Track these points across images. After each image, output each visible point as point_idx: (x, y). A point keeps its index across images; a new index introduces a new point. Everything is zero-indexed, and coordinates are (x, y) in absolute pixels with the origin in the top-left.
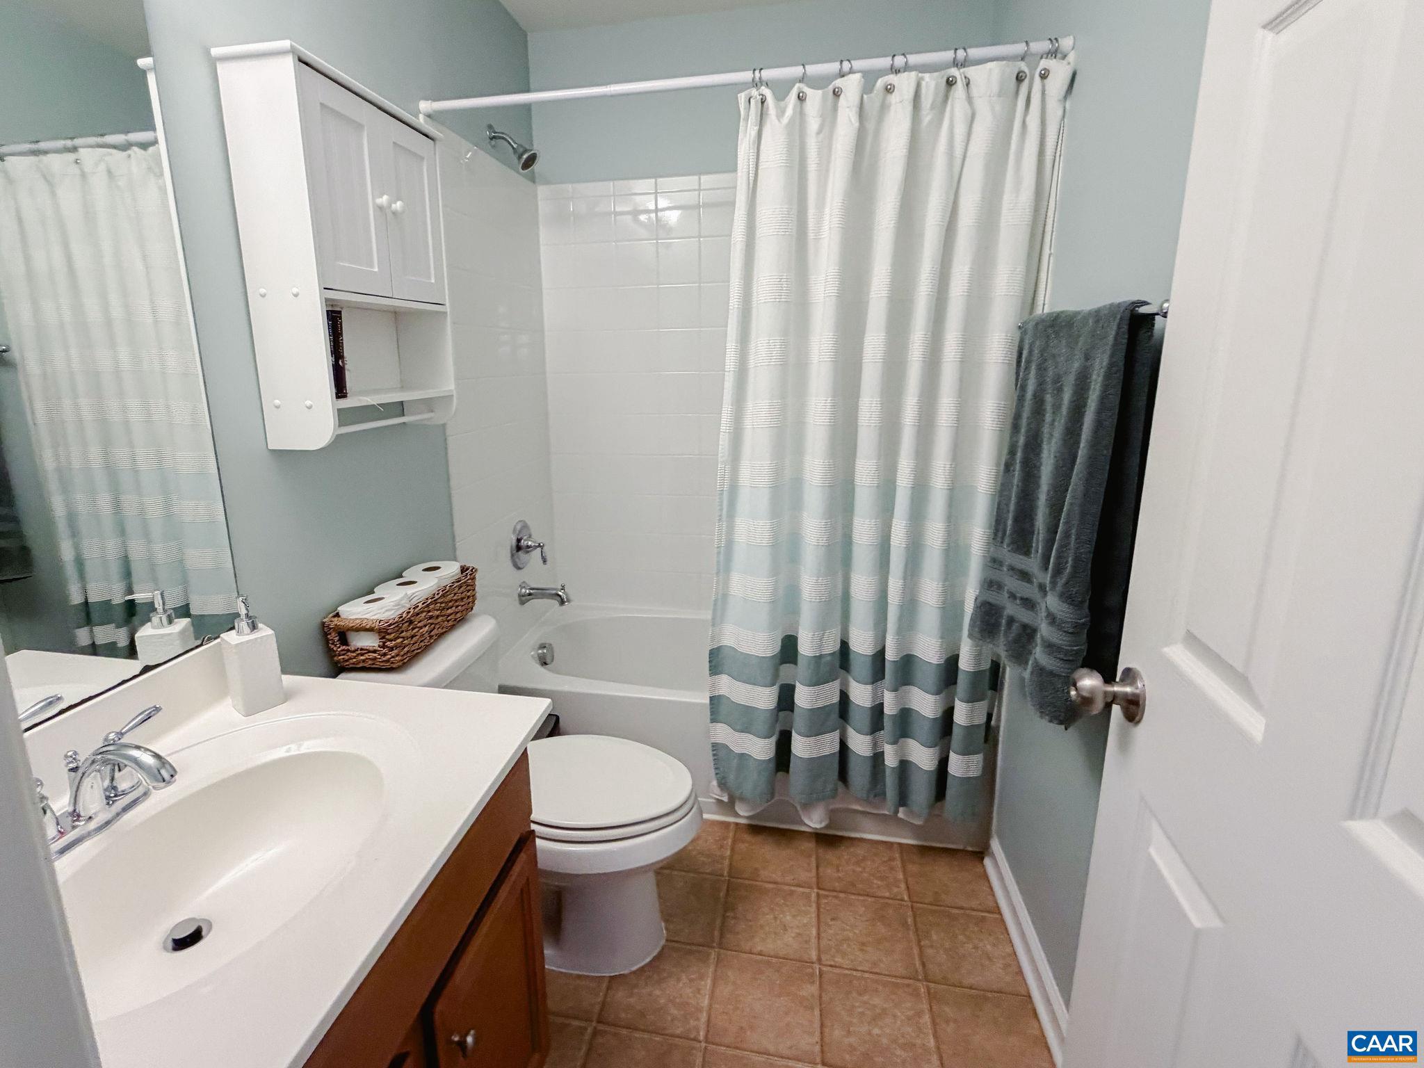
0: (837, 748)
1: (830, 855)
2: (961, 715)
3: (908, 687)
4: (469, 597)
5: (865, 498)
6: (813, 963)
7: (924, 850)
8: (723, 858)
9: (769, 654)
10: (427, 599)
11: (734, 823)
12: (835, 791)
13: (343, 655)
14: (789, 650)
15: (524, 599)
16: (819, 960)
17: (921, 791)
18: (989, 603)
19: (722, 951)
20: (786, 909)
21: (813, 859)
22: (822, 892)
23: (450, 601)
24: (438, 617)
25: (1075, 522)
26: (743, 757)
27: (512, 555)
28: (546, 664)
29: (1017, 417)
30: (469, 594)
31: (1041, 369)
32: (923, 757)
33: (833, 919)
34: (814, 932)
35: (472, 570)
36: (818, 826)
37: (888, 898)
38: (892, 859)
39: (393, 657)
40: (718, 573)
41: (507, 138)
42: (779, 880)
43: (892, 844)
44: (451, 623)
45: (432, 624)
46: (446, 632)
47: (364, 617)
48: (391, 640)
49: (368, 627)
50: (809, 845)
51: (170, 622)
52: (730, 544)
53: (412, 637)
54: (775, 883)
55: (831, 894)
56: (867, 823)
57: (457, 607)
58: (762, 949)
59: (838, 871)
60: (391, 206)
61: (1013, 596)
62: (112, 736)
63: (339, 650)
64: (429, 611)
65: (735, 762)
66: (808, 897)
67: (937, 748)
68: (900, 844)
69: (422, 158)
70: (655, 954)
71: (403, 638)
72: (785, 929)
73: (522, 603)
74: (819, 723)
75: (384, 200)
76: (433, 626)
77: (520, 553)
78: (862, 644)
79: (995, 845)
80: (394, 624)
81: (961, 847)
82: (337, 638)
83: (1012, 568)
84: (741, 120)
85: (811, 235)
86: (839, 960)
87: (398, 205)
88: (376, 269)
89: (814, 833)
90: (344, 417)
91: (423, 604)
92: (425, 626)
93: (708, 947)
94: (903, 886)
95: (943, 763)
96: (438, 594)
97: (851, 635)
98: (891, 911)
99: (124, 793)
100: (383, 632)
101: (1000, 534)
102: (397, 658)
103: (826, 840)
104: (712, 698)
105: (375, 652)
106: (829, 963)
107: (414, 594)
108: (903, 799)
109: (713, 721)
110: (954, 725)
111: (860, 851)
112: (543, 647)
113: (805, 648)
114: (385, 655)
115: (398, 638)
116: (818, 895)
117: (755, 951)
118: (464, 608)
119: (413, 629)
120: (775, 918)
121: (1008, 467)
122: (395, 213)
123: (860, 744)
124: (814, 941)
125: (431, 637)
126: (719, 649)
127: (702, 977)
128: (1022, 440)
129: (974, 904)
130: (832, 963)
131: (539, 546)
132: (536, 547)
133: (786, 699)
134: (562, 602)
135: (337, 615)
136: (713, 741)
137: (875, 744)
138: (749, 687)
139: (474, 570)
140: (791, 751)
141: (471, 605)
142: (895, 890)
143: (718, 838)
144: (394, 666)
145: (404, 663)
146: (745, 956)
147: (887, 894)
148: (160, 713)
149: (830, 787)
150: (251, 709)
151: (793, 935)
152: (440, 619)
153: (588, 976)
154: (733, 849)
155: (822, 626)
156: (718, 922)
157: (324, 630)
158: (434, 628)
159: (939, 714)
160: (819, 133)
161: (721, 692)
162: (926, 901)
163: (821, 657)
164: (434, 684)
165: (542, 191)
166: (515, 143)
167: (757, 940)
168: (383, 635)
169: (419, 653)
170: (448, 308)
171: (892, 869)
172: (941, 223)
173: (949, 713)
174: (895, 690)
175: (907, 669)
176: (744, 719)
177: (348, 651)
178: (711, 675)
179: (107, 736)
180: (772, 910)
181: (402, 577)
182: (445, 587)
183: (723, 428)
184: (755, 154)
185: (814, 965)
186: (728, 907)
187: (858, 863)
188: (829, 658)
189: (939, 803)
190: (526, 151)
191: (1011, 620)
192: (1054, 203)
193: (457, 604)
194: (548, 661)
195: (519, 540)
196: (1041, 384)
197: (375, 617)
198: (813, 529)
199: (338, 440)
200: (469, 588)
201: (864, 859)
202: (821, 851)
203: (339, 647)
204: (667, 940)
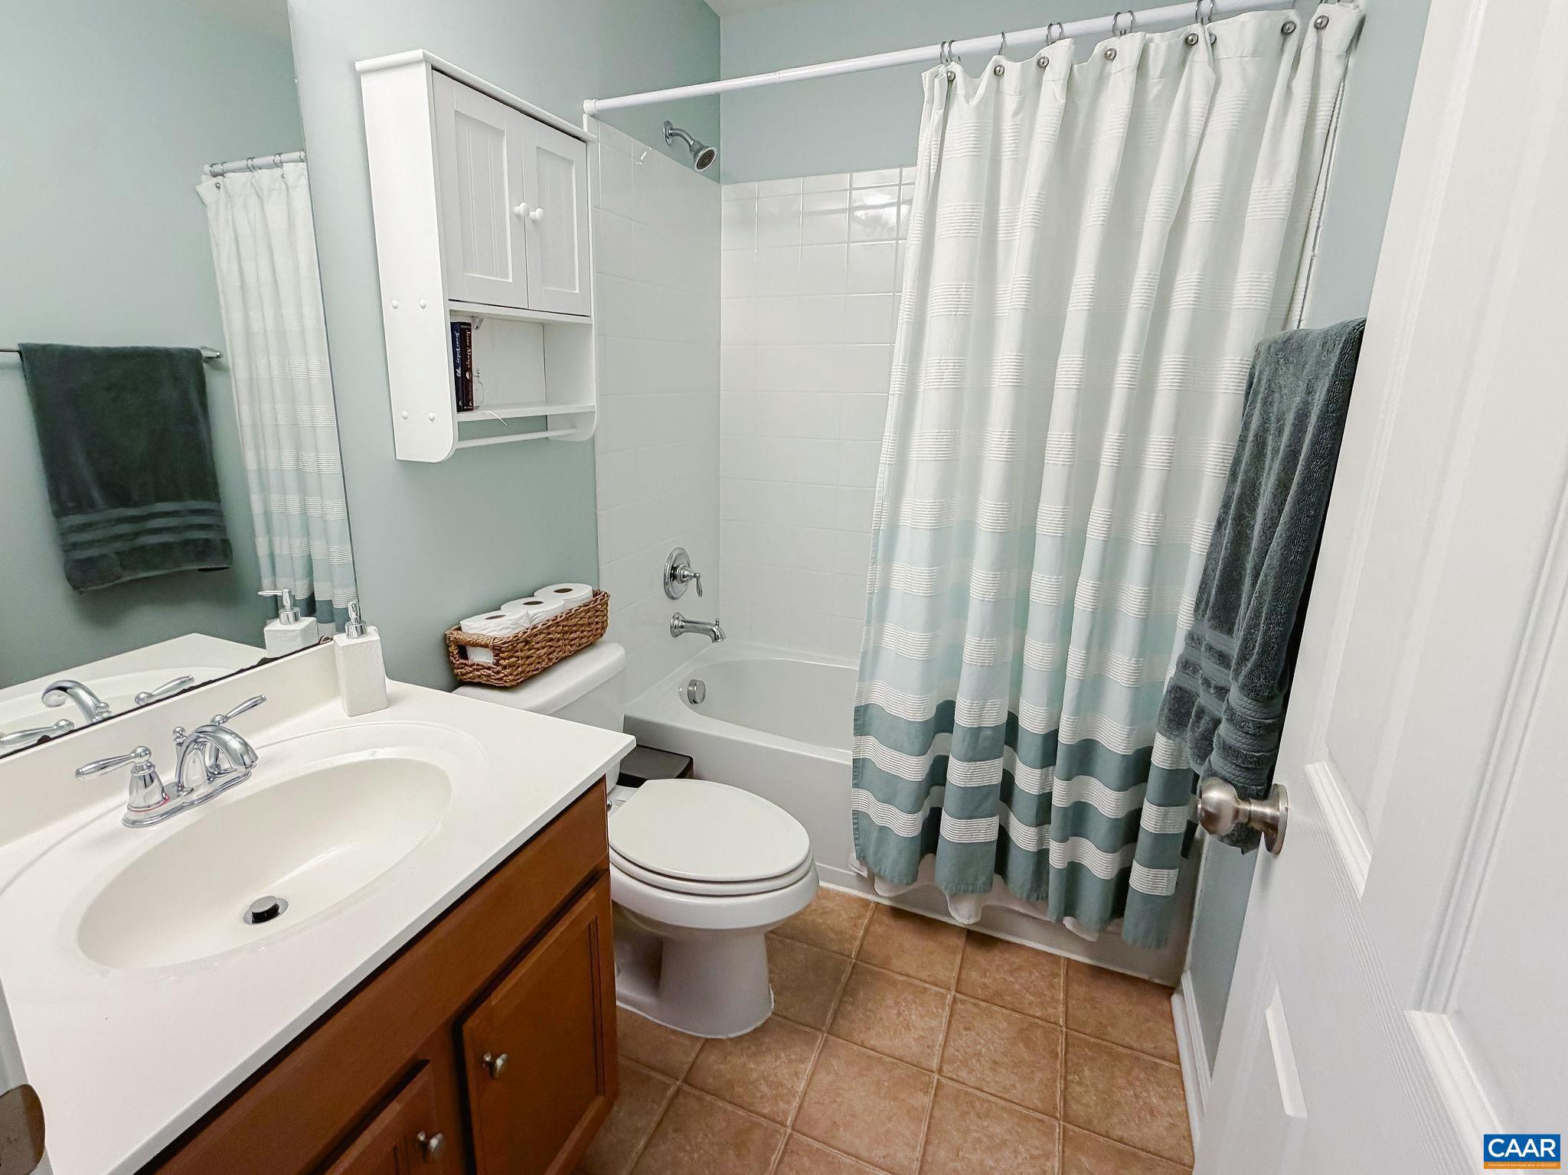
0: (994, 836)
1: (981, 957)
2: (1151, 819)
3: (1087, 778)
4: (597, 623)
5: (1045, 551)
6: (933, 1072)
7: (1098, 973)
8: (854, 938)
9: (920, 718)
10: (548, 621)
11: (875, 902)
12: (990, 884)
13: (462, 668)
14: (944, 717)
15: (677, 631)
16: (940, 1071)
17: (1093, 902)
18: (1180, 688)
19: (831, 1038)
20: (914, 1006)
21: (959, 958)
22: (958, 996)
23: (575, 625)
24: (559, 640)
25: (1268, 598)
26: (883, 829)
27: (666, 584)
28: (695, 702)
29: (1237, 462)
30: (597, 620)
31: (1267, 403)
32: (1098, 863)
33: (966, 1029)
34: (941, 1038)
35: (604, 596)
36: (966, 922)
37: (1038, 1018)
38: (1055, 975)
39: (506, 676)
40: (868, 622)
41: (683, 133)
42: (911, 973)
43: (1059, 957)
44: (574, 648)
45: (551, 647)
46: (566, 657)
47: (481, 632)
48: (504, 659)
49: (483, 643)
50: (959, 942)
51: (296, 619)
52: (885, 592)
53: (528, 657)
54: (907, 975)
55: (972, 1000)
56: (1027, 926)
57: (582, 632)
58: (877, 1044)
59: (985, 977)
60: (529, 214)
61: (1207, 682)
62: (218, 719)
63: (458, 663)
64: (549, 634)
65: (875, 835)
66: (943, 997)
67: (1116, 854)
68: (1068, 960)
69: (571, 162)
70: (759, 1024)
71: (518, 657)
72: (908, 1028)
73: (675, 635)
74: (974, 804)
75: (520, 208)
76: (553, 649)
77: (675, 582)
78: (1032, 721)
79: (1187, 982)
80: (508, 642)
81: (1146, 977)
82: (457, 651)
83: (1210, 648)
84: (925, 102)
85: (1001, 235)
86: (963, 1074)
87: (537, 214)
88: (510, 280)
89: (965, 929)
90: (464, 431)
91: (543, 625)
92: (544, 648)
93: (816, 1029)
94: (1061, 1008)
95: (1124, 874)
96: (561, 617)
97: (1021, 709)
98: (1039, 1033)
99: (226, 772)
100: (497, 650)
101: (1202, 606)
102: (509, 677)
103: (979, 939)
104: (855, 761)
105: (489, 668)
106: (950, 1075)
107: (537, 614)
108: (1070, 907)
109: (856, 786)
110: (1140, 830)
111: (1017, 959)
112: (693, 683)
113: (963, 718)
114: (498, 673)
115: (512, 657)
116: (955, 1000)
117: (866, 1043)
118: (590, 633)
119: (529, 650)
120: (899, 1014)
121: (1220, 524)
122: (534, 221)
123: (1023, 836)
124: (938, 1050)
125: (550, 660)
126: (866, 707)
127: (802, 1061)
128: (1237, 490)
129: (1148, 1046)
130: (954, 1077)
131: (695, 576)
132: (691, 577)
133: (938, 773)
134: (716, 638)
135: (460, 629)
136: (855, 807)
137: (1041, 839)
138: (894, 752)
139: (606, 595)
140: (939, 832)
141: (599, 631)
142: (1050, 1011)
143: (853, 916)
144: (507, 685)
145: (518, 684)
146: (855, 1047)
147: (1038, 1014)
148: (264, 703)
149: (982, 879)
150: (356, 710)
151: (916, 1036)
152: (560, 643)
153: (683, 1033)
154: (867, 930)
155: (982, 695)
156: (833, 1006)
157: (446, 641)
158: (554, 651)
159: (1121, 815)
160: (1016, 114)
161: (867, 756)
162: (1087, 1032)
163: (979, 729)
164: (539, 710)
165: (726, 190)
166: (692, 139)
167: (872, 1032)
168: (497, 652)
169: (536, 675)
170: (593, 321)
171: (1052, 986)
172: (1165, 220)
173: (1135, 816)
174: (1068, 778)
175: (1085, 757)
176: (888, 789)
177: (466, 665)
178: (856, 734)
179: (214, 718)
180: (897, 1004)
181: (533, 596)
182: (571, 610)
183: (882, 459)
184: (939, 142)
185: (934, 1075)
186: (849, 991)
187: (1011, 972)
188: (989, 733)
189: (1116, 921)
190: (702, 147)
191: (1201, 713)
192: (1323, 189)
193: (583, 628)
194: (698, 700)
195: (674, 569)
196: (1265, 422)
197: (491, 634)
198: (980, 582)
199: (458, 454)
200: (599, 613)
201: (1020, 968)
202: (969, 950)
203: (458, 660)
204: (773, 1013)
